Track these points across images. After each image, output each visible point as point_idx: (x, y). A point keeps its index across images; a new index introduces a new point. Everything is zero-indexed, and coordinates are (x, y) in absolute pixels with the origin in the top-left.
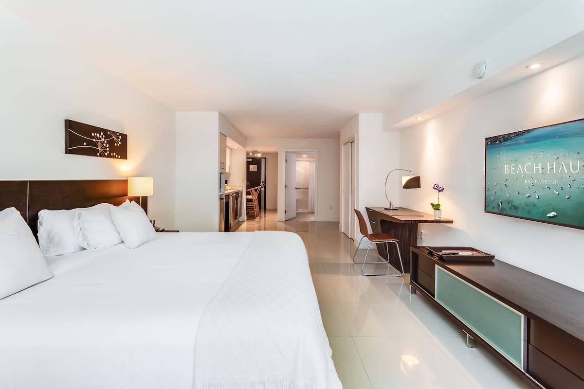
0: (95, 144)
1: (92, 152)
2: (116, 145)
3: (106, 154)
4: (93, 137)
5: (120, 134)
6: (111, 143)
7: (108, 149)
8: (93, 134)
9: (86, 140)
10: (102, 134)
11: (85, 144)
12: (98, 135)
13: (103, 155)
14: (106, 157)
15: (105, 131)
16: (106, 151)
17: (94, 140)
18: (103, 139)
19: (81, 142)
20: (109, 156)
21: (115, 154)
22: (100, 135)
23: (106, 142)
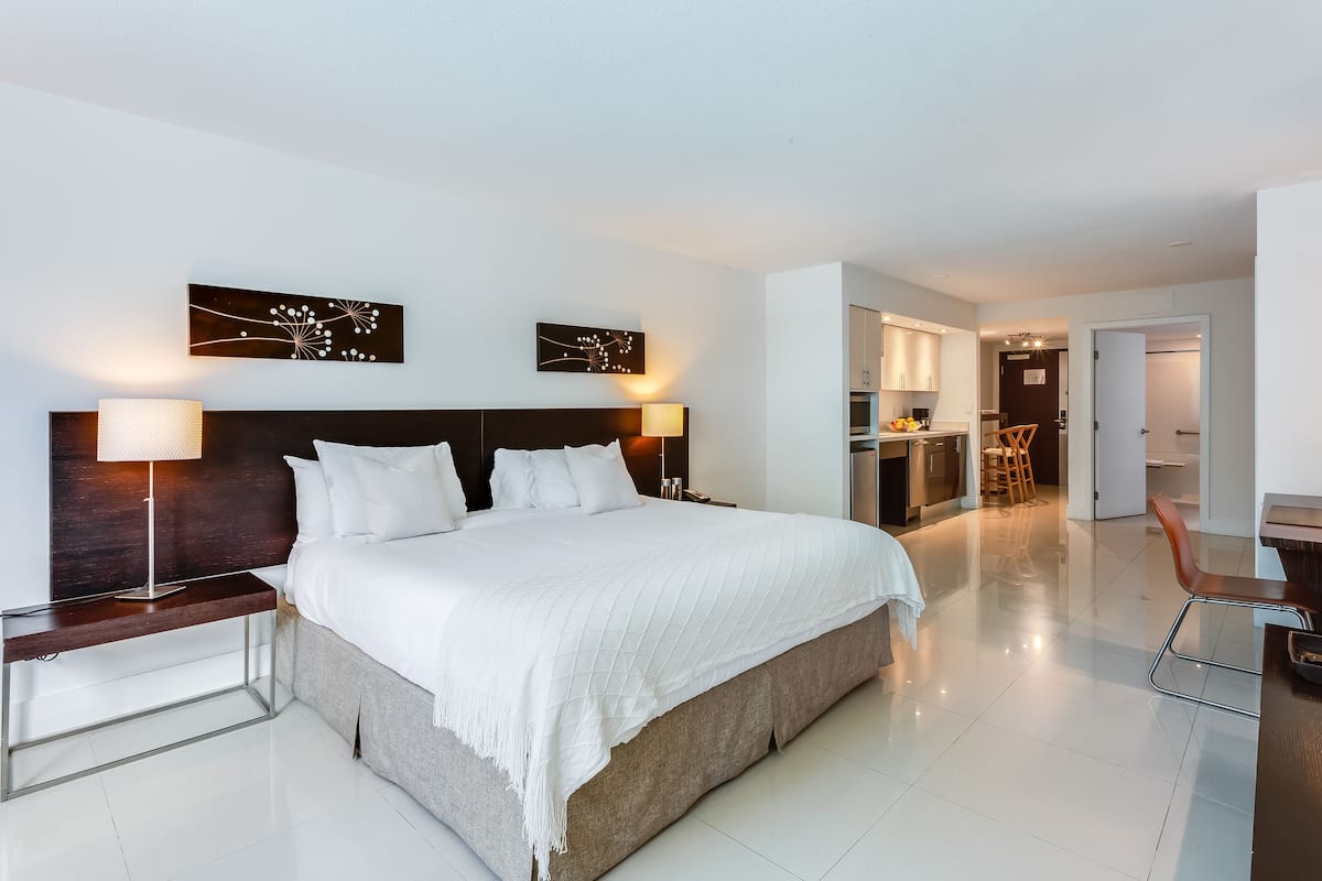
0: (584, 354)
1: (578, 367)
2: (621, 351)
3: (603, 368)
4: (580, 344)
5: (630, 333)
6: (612, 350)
7: (606, 360)
8: (579, 339)
9: (566, 350)
10: (595, 337)
11: (565, 355)
12: (588, 340)
13: (597, 370)
14: (603, 372)
15: (600, 332)
16: (604, 363)
17: (582, 348)
18: (598, 345)
19: (559, 352)
20: (609, 371)
21: (619, 367)
22: (592, 338)
23: (602, 349)
